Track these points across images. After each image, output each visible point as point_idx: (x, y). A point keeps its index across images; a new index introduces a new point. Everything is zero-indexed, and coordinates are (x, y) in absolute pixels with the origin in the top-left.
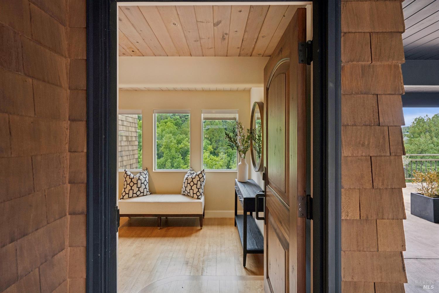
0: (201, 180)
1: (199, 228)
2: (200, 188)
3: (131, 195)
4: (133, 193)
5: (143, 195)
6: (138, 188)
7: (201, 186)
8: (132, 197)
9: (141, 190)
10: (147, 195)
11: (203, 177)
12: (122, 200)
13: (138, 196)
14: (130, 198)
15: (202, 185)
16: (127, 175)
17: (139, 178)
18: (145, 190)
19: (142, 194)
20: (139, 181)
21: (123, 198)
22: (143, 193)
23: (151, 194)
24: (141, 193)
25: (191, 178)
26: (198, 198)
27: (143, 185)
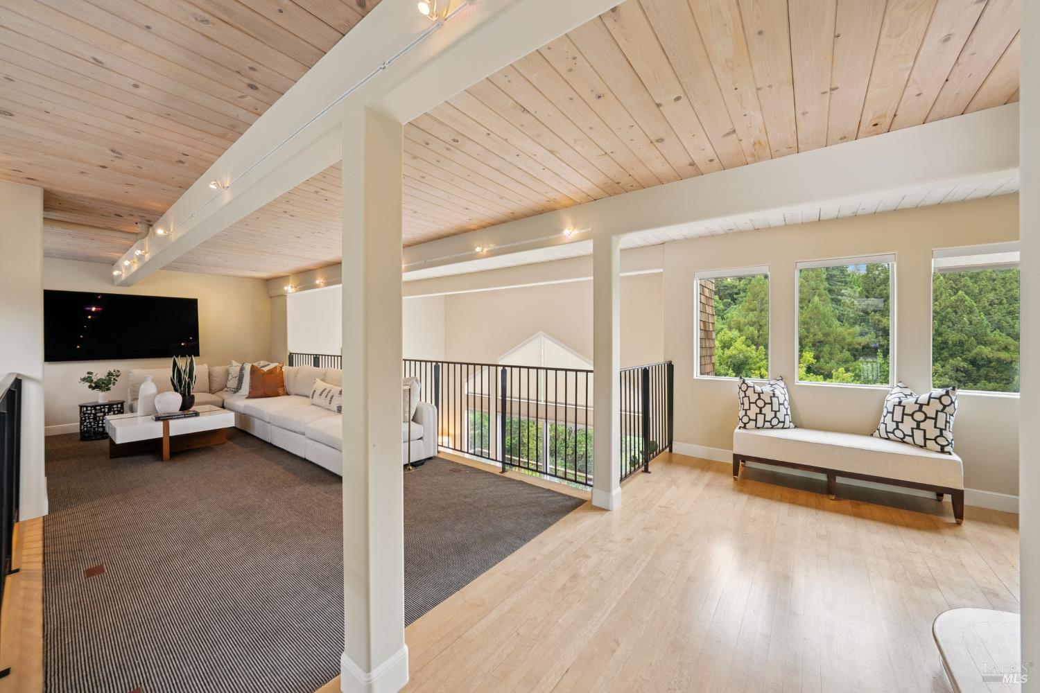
0: (947, 409)
1: (953, 520)
2: (945, 429)
3: (760, 423)
4: (765, 421)
5: (783, 428)
6: (773, 413)
7: (948, 424)
8: (763, 427)
9: (780, 416)
10: (789, 428)
11: (953, 404)
12: (742, 431)
13: (773, 427)
14: (758, 428)
15: (949, 422)
16: (748, 387)
17: (774, 394)
18: (787, 417)
19: (781, 425)
20: (775, 400)
21: (745, 427)
22: (784, 422)
23: (796, 427)
24: (779, 422)
25: (916, 403)
26: (942, 451)
27: (781, 406)
